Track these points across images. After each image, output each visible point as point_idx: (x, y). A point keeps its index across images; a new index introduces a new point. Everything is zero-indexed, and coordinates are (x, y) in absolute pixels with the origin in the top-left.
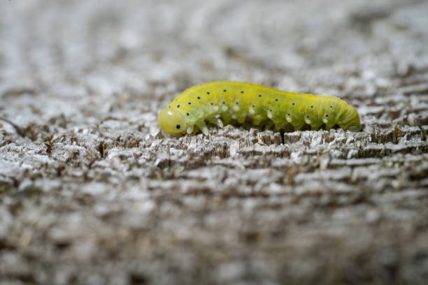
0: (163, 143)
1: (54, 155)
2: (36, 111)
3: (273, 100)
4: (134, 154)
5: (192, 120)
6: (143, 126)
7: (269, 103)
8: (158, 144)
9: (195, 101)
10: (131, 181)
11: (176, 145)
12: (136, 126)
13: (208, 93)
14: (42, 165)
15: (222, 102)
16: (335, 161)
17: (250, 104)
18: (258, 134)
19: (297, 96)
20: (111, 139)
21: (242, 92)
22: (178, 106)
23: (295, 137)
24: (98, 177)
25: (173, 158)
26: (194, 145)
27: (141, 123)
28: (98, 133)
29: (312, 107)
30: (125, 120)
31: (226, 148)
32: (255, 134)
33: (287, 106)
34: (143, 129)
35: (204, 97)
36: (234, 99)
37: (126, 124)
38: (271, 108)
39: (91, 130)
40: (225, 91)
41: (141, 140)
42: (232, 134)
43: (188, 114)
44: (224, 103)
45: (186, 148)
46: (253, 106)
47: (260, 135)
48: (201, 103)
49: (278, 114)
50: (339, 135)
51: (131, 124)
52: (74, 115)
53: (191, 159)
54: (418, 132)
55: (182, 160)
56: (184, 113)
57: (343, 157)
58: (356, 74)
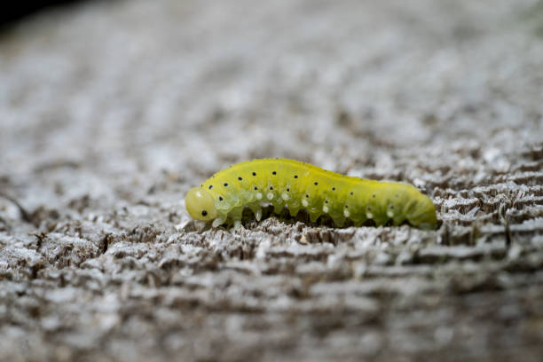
0: (183, 238)
1: (44, 250)
2: (59, 191)
3: (330, 189)
4: (139, 251)
5: (225, 207)
6: (175, 215)
7: (325, 192)
8: (176, 238)
9: (234, 183)
10: (112, 287)
11: (195, 240)
12: (167, 214)
13: (254, 174)
14: (19, 263)
15: (269, 188)
16: (374, 269)
17: (304, 192)
18: (304, 229)
19: (358, 183)
20: (126, 230)
21: (296, 177)
22: (211, 187)
23: (347, 234)
24: (76, 281)
25: (182, 258)
26: (217, 242)
27: (173, 211)
28: (113, 222)
29: (374, 196)
30: (157, 205)
31: (253, 246)
32: (300, 230)
33: (345, 197)
34: (174, 218)
35: (248, 178)
36: (286, 184)
37: (156, 210)
38: (327, 199)
39: (108, 218)
40: (274, 173)
41: (159, 233)
42: (273, 228)
43: (221, 199)
44: (271, 188)
45: (208, 245)
46: (307, 196)
47: (306, 230)
48: (241, 186)
49: (335, 206)
50: (400, 234)
51: (163, 211)
52: (104, 197)
53: (202, 260)
54: (501, 234)
55: (191, 261)
56: (216, 197)
57: (390, 264)
58: (475, 154)
